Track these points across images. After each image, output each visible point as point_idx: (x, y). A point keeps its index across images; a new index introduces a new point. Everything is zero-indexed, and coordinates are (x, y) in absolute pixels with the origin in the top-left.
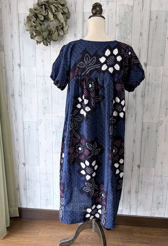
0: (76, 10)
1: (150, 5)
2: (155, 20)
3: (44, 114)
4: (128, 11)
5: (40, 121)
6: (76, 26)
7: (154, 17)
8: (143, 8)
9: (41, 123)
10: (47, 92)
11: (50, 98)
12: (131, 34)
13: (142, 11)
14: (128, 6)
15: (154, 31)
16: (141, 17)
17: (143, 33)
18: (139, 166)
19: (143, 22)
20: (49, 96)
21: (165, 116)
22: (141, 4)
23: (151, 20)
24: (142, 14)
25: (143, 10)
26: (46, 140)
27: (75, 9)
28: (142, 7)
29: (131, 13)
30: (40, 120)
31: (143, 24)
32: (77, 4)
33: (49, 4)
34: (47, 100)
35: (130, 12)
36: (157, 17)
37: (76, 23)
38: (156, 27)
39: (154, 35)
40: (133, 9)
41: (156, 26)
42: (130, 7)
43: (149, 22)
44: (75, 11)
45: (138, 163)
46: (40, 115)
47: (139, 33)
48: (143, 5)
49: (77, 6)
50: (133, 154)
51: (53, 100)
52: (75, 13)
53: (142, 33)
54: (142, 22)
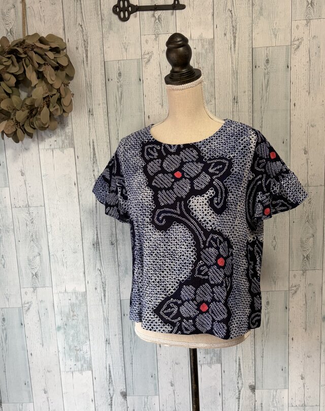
0: (87, 57)
1: (250, 36)
2: (263, 67)
3: (35, 289)
4: (204, 51)
5: (27, 305)
6: (91, 92)
7: (261, 62)
8: (235, 43)
9: (29, 309)
10: (37, 241)
11: (45, 252)
12: (213, 101)
13: (235, 50)
14: (201, 40)
15: (262, 90)
16: (232, 63)
17: (239, 98)
18: (253, 388)
19: (237, 73)
20: (42, 248)
21: (303, 274)
22: (229, 36)
23: (254, 67)
24: (234, 56)
25: (237, 48)
26: (43, 345)
27: (85, 55)
28: (232, 42)
29: (210, 55)
30: (26, 302)
31: (237, 79)
32: (89, 43)
33: (26, 48)
34: (38, 258)
35: (206, 52)
36: (267, 61)
37: (91, 86)
38: (268, 81)
39: (265, 99)
40: (213, 47)
41: (266, 80)
42: (208, 43)
43: (251, 72)
44: (87, 60)
45: (251, 381)
46: (26, 293)
47: (231, 98)
48: (235, 37)
49: (88, 49)
50: (238, 363)
51: (52, 257)
52: (87, 64)
53: (237, 97)
54: (235, 73)
